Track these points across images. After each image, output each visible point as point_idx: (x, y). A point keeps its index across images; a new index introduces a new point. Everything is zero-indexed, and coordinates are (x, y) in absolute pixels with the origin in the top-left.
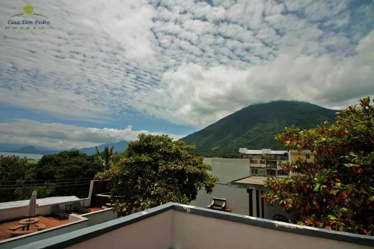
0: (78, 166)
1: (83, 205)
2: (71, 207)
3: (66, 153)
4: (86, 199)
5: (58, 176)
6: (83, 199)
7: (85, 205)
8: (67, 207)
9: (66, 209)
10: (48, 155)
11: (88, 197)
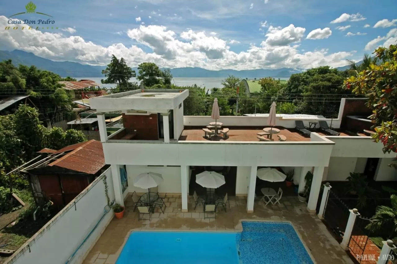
0: (326, 82)
1: (331, 126)
2: (315, 125)
3: (313, 70)
4: (334, 120)
5: (305, 94)
6: (331, 119)
7: (332, 126)
8: (311, 124)
9: (310, 126)
10: (295, 74)
11: (337, 118)
